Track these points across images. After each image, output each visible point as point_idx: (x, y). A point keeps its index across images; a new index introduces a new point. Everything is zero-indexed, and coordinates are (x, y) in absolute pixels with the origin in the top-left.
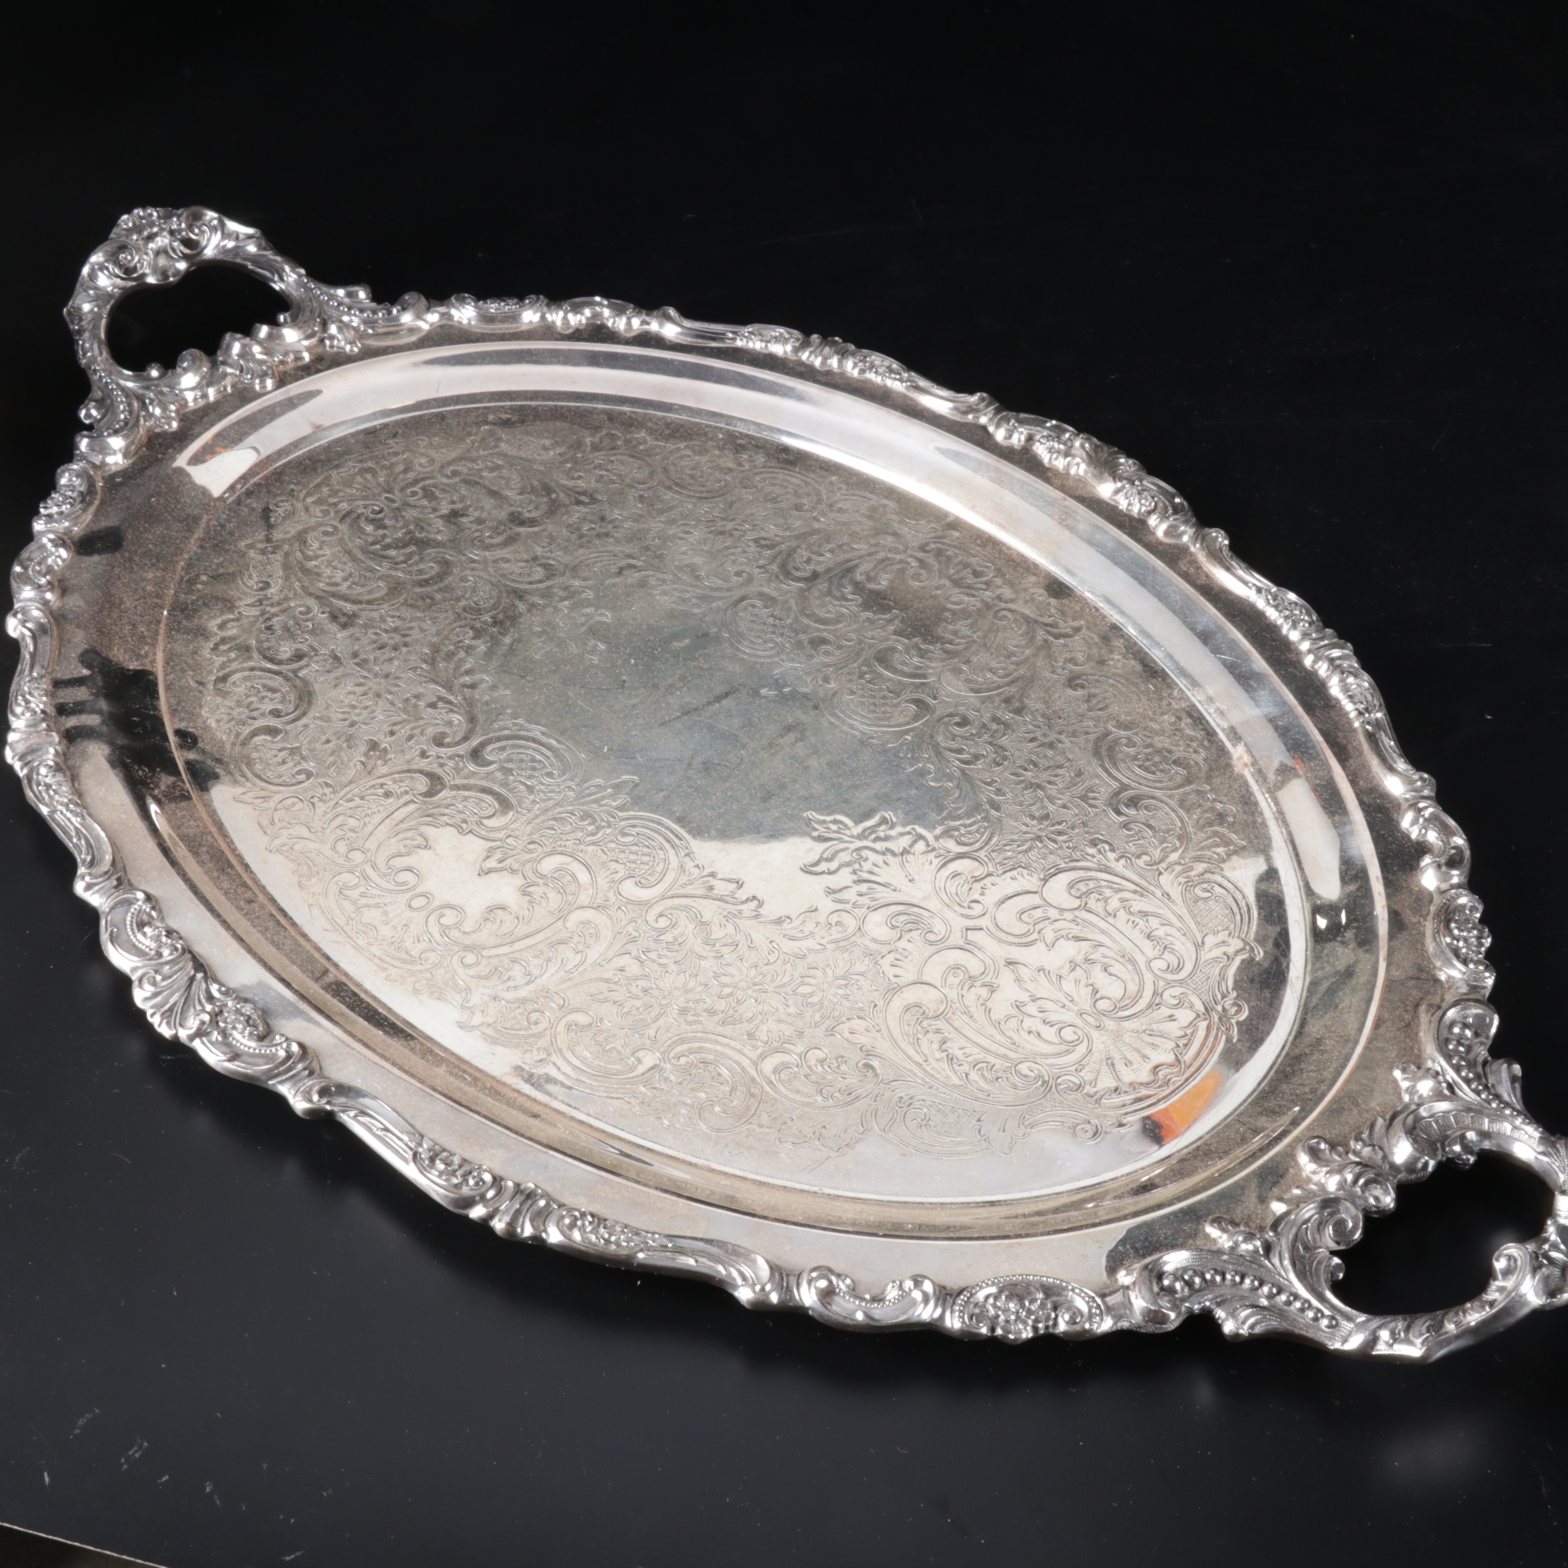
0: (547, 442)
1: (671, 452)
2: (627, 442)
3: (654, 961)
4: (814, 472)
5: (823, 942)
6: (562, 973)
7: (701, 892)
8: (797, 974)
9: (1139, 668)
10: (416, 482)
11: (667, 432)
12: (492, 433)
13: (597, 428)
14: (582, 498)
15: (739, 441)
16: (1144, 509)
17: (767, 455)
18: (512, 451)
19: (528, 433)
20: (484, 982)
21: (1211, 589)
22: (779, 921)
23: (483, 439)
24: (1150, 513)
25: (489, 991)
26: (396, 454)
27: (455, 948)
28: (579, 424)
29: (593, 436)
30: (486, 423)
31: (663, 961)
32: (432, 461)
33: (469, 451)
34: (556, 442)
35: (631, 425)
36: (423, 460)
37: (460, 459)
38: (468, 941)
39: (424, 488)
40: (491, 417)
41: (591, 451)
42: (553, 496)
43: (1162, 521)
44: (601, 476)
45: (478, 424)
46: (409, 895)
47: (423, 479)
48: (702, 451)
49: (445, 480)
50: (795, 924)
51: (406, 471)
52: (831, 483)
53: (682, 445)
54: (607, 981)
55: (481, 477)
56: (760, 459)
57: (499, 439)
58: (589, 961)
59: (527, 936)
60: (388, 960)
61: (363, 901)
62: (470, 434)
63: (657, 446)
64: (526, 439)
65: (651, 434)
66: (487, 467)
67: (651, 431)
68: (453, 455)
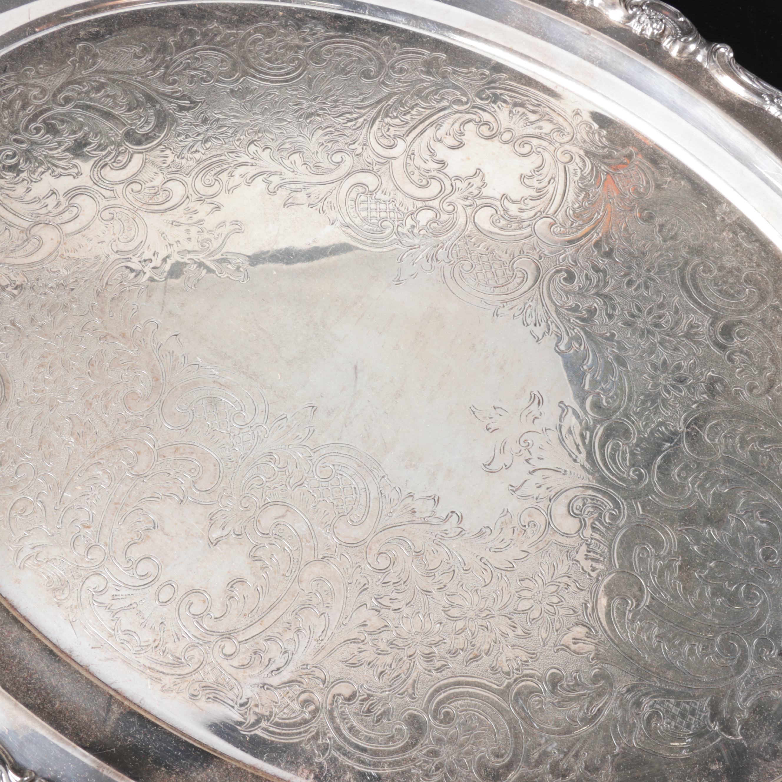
0: (137, 50)
1: (244, 39)
2: (204, 35)
3: (388, 607)
4: (369, 36)
5: (525, 548)
6: (314, 643)
7: (407, 518)
8: (513, 589)
9: (689, 187)
10: (35, 117)
11: (235, 18)
12: (87, 50)
13: (175, 27)
14: (182, 103)
15: (298, 16)
16: (656, 32)
17: (325, 25)
18: (109, 66)
19: (118, 44)
20: (248, 671)
21: (733, 105)
22: (480, 534)
23: (82, 58)
24: (662, 35)
25: (257, 681)
26: (11, 90)
27: (212, 639)
28: (159, 25)
29: (173, 35)
30: (80, 40)
31: (396, 606)
32: (43, 91)
33: (72, 74)
34: (145, 49)
35: (203, 17)
36: (36, 92)
37: (69, 83)
38: (222, 627)
39: (44, 121)
40: (82, 33)
41: (177, 52)
42: (158, 106)
43: (675, 42)
44: (192, 76)
45: (73, 43)
46: (155, 587)
47: (42, 113)
48: (270, 32)
49: (60, 110)
50: (495, 533)
51: (24, 107)
52: (385, 43)
53: (250, 29)
54: (354, 641)
55: (91, 100)
56: (320, 30)
57: (95, 56)
58: (334, 624)
59: (272, 608)
60: (158, 668)
61: (118, 605)
62: (68, 56)
63: (231, 35)
64: (118, 50)
65: (222, 23)
66: (93, 88)
67: (222, 21)
68: (59, 81)
